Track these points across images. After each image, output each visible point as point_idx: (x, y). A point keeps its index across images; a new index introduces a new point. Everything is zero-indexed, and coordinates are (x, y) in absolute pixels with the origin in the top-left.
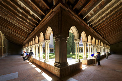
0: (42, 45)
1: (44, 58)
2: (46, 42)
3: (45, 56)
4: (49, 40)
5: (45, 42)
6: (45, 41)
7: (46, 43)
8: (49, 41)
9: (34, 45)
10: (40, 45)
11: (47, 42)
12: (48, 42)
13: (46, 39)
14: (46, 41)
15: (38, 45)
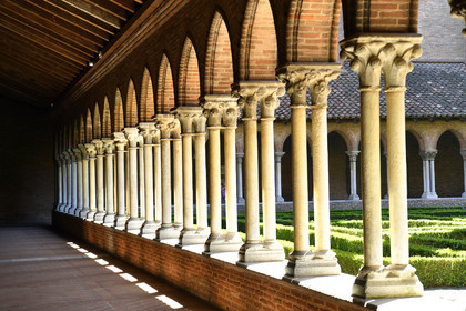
0: (325, 94)
1: (348, 267)
2: (373, 59)
3: (362, 248)
4: (410, 30)
5: (355, 60)
6: (363, 54)
7: (376, 72)
8: (403, 45)
9: (226, 104)
10: (303, 96)
11: (387, 58)
12: (399, 60)
13: (368, 31)
14: (370, 45)
15: (276, 91)
